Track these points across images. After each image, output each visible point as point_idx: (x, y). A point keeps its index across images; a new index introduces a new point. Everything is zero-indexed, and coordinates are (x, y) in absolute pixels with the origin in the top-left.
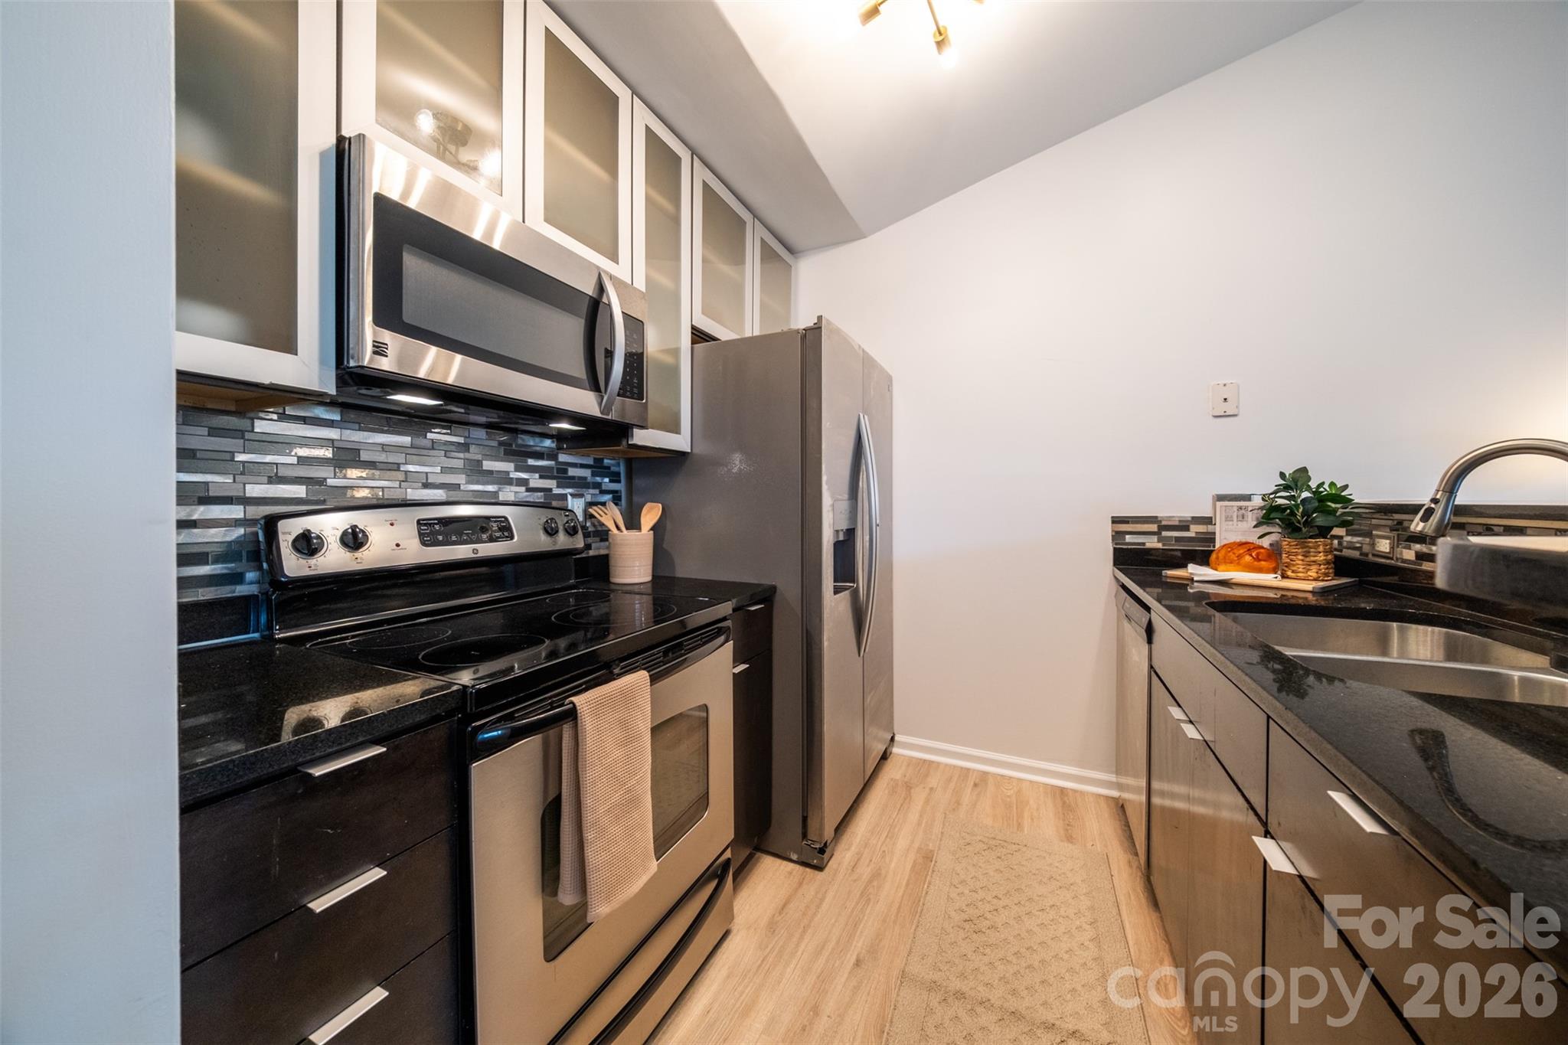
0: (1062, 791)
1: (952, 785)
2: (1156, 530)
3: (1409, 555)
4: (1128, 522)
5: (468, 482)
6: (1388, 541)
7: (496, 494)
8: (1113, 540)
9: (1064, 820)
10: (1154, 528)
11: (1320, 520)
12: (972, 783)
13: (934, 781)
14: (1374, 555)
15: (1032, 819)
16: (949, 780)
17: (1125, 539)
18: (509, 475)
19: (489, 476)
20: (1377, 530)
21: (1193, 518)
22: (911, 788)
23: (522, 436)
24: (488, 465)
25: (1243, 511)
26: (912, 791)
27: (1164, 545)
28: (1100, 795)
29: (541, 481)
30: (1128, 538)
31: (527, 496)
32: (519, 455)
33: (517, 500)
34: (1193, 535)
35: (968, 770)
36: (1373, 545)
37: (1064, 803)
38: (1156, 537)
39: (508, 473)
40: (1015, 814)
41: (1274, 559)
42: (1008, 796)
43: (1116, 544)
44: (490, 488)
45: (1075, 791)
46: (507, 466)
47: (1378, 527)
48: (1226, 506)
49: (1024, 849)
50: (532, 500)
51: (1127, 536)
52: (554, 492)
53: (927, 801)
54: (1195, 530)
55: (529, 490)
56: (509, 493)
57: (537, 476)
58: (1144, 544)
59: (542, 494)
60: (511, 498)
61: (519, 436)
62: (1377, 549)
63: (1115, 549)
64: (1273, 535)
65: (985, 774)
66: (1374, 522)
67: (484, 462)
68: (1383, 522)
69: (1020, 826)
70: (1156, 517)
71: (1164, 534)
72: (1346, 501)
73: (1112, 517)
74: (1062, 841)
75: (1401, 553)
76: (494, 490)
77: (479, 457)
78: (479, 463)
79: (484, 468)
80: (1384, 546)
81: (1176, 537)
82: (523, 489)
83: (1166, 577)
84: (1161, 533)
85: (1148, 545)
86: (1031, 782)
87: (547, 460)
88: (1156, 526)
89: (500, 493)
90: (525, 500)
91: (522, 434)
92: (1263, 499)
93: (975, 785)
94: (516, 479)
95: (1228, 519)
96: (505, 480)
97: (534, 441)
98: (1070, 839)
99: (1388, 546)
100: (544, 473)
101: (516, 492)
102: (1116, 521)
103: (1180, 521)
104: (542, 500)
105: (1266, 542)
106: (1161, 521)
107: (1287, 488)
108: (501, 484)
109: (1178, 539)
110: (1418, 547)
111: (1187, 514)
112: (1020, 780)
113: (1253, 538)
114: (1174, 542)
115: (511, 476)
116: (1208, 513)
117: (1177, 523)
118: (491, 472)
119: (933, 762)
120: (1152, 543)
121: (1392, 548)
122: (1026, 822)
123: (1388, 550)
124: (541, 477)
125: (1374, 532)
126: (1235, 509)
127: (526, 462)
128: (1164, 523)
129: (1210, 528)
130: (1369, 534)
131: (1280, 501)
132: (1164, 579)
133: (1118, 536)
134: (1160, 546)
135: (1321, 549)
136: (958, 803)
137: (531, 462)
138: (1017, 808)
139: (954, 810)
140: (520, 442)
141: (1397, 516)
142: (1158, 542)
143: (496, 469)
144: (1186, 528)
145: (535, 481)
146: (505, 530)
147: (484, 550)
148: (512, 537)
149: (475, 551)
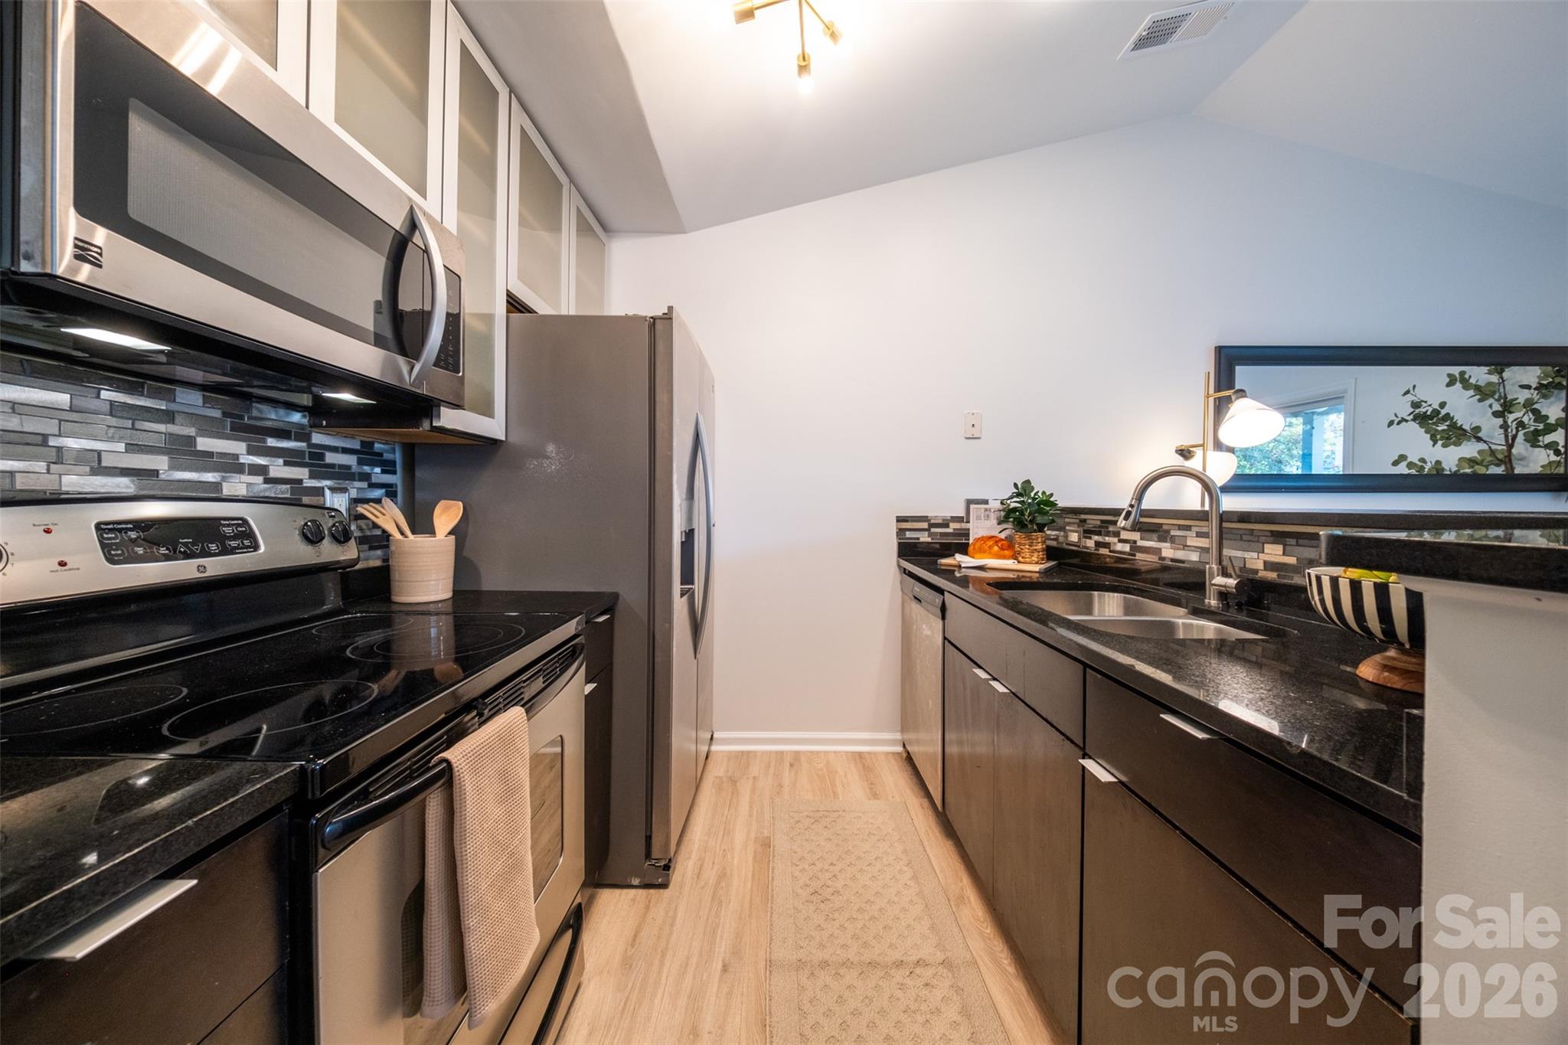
0: (860, 754)
1: (772, 770)
2: (927, 527)
3: (1090, 543)
4: (907, 521)
5: (173, 467)
6: (1077, 534)
7: (217, 486)
8: (897, 536)
9: (867, 781)
10: (925, 525)
11: (1040, 519)
12: (788, 765)
13: (755, 769)
14: (1067, 544)
15: (843, 786)
16: (768, 767)
17: (905, 535)
18: (238, 459)
19: (206, 460)
20: (1069, 526)
21: (951, 517)
22: (736, 782)
23: (258, 405)
24: (204, 443)
25: (988, 512)
26: (738, 784)
27: (932, 539)
28: (888, 753)
29: (287, 468)
30: (908, 534)
31: (265, 490)
32: (255, 433)
33: (251, 495)
34: (952, 531)
35: (782, 752)
36: (1066, 537)
37: (864, 765)
38: (927, 533)
39: (236, 456)
40: (829, 783)
41: (1008, 547)
42: (821, 770)
43: (900, 539)
44: (210, 477)
45: (869, 753)
46: (237, 447)
47: (1069, 524)
48: (977, 508)
49: (844, 814)
50: (273, 495)
51: (907, 533)
52: (305, 485)
53: (753, 791)
54: (953, 526)
55: (267, 481)
56: (237, 485)
57: (281, 461)
58: (918, 539)
59: (289, 486)
60: (242, 491)
61: (254, 405)
62: (1069, 539)
63: (899, 543)
64: (1008, 530)
65: (797, 753)
66: (1067, 520)
67: (200, 440)
68: (1072, 521)
69: (835, 794)
70: (927, 517)
71: (933, 530)
72: (1053, 504)
73: (897, 517)
74: (870, 799)
75: (1085, 542)
76: (214, 480)
77: (191, 431)
78: (191, 441)
79: (199, 448)
80: (1074, 537)
81: (941, 533)
82: (259, 479)
83: (941, 565)
84: (930, 530)
85: (922, 540)
86: (835, 752)
87: (296, 440)
88: (927, 524)
89: (224, 484)
90: (262, 494)
91: (257, 402)
92: (1002, 503)
93: (791, 765)
94: (249, 464)
95: (978, 518)
96: (231, 465)
97: (276, 412)
98: (875, 796)
99: (1077, 538)
100: (292, 458)
101: (249, 485)
102: (900, 520)
103: (943, 520)
104: (288, 496)
105: (1003, 536)
106: (930, 520)
107: (1019, 495)
108: (226, 472)
109: (942, 534)
110: (1096, 538)
111: (948, 514)
112: (826, 752)
113: (995, 533)
114: (938, 537)
115: (242, 461)
116: (962, 513)
117: (941, 521)
118: (210, 454)
119: (750, 752)
120: (924, 538)
121: (1079, 539)
122: (839, 789)
123: (1076, 540)
124: (286, 463)
125: (1067, 528)
126: (983, 510)
127: (265, 441)
128: (932, 521)
129: (964, 525)
130: (1062, 529)
131: (1013, 505)
132: (939, 567)
133: (901, 532)
134: (929, 540)
135: (1040, 540)
136: (781, 786)
137: (272, 442)
138: (830, 779)
139: (778, 793)
140: (255, 413)
141: (1083, 517)
142: (929, 537)
143: (219, 451)
144: (947, 526)
145: (278, 469)
146: (245, 537)
147: (216, 566)
148: (256, 547)
149: (201, 569)
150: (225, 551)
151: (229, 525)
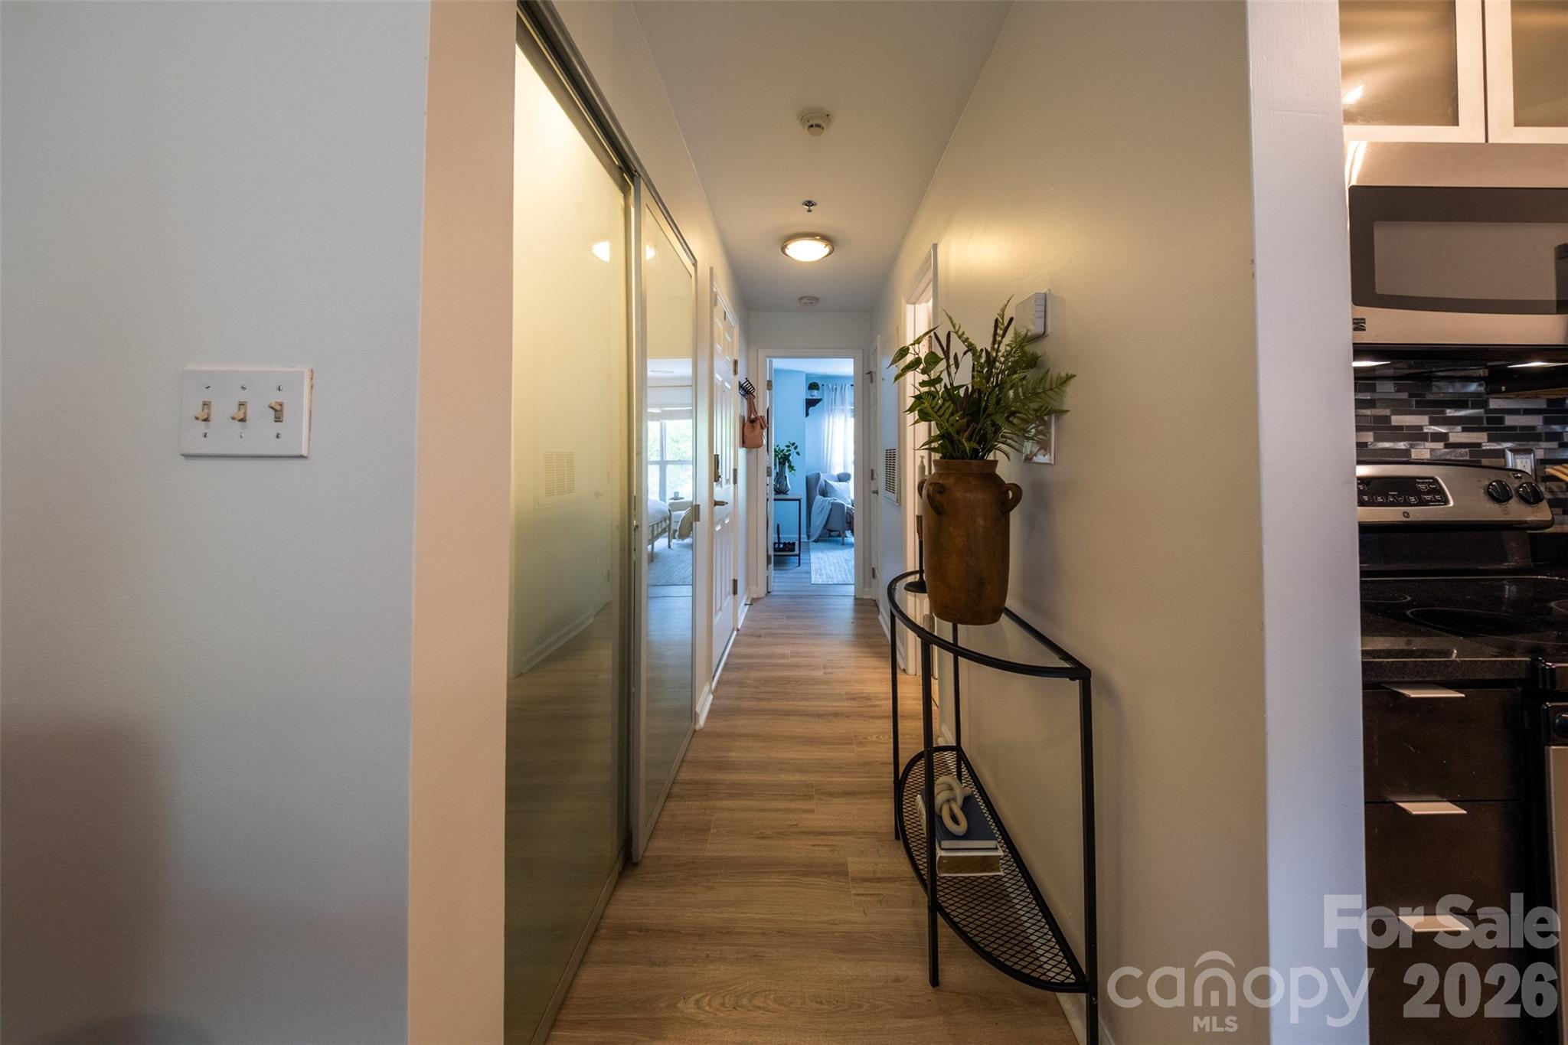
5: (1377, 439)
7: (1407, 452)
18: (1422, 429)
19: (1398, 433)
23: (1437, 383)
24: (1397, 420)
29: (1465, 434)
31: (1447, 453)
32: (1435, 408)
33: (1434, 458)
39: (1421, 428)
44: (1402, 445)
46: (1421, 420)
50: (1453, 458)
52: (1484, 448)
55: (1447, 446)
56: (1423, 451)
57: (1459, 428)
59: (1467, 450)
60: (1426, 455)
61: (1434, 383)
67: (1393, 418)
76: (1403, 447)
77: (1386, 412)
78: (1387, 419)
79: (1393, 424)
82: (1440, 445)
87: (1473, 408)
89: (1413, 450)
90: (1444, 457)
91: (1437, 381)
94: (1431, 433)
96: (1417, 435)
97: (1453, 387)
100: (1469, 425)
101: (1432, 450)
104: (1468, 458)
108: (1413, 441)
115: (1425, 431)
118: (1401, 428)
124: (1464, 430)
127: (1444, 412)
137: (1450, 413)
140: (1435, 390)
143: (1407, 424)
145: (1457, 435)
146: (1436, 494)
147: (1418, 513)
148: (1446, 502)
149: (1406, 515)
150: (1422, 503)
151: (1423, 483)
